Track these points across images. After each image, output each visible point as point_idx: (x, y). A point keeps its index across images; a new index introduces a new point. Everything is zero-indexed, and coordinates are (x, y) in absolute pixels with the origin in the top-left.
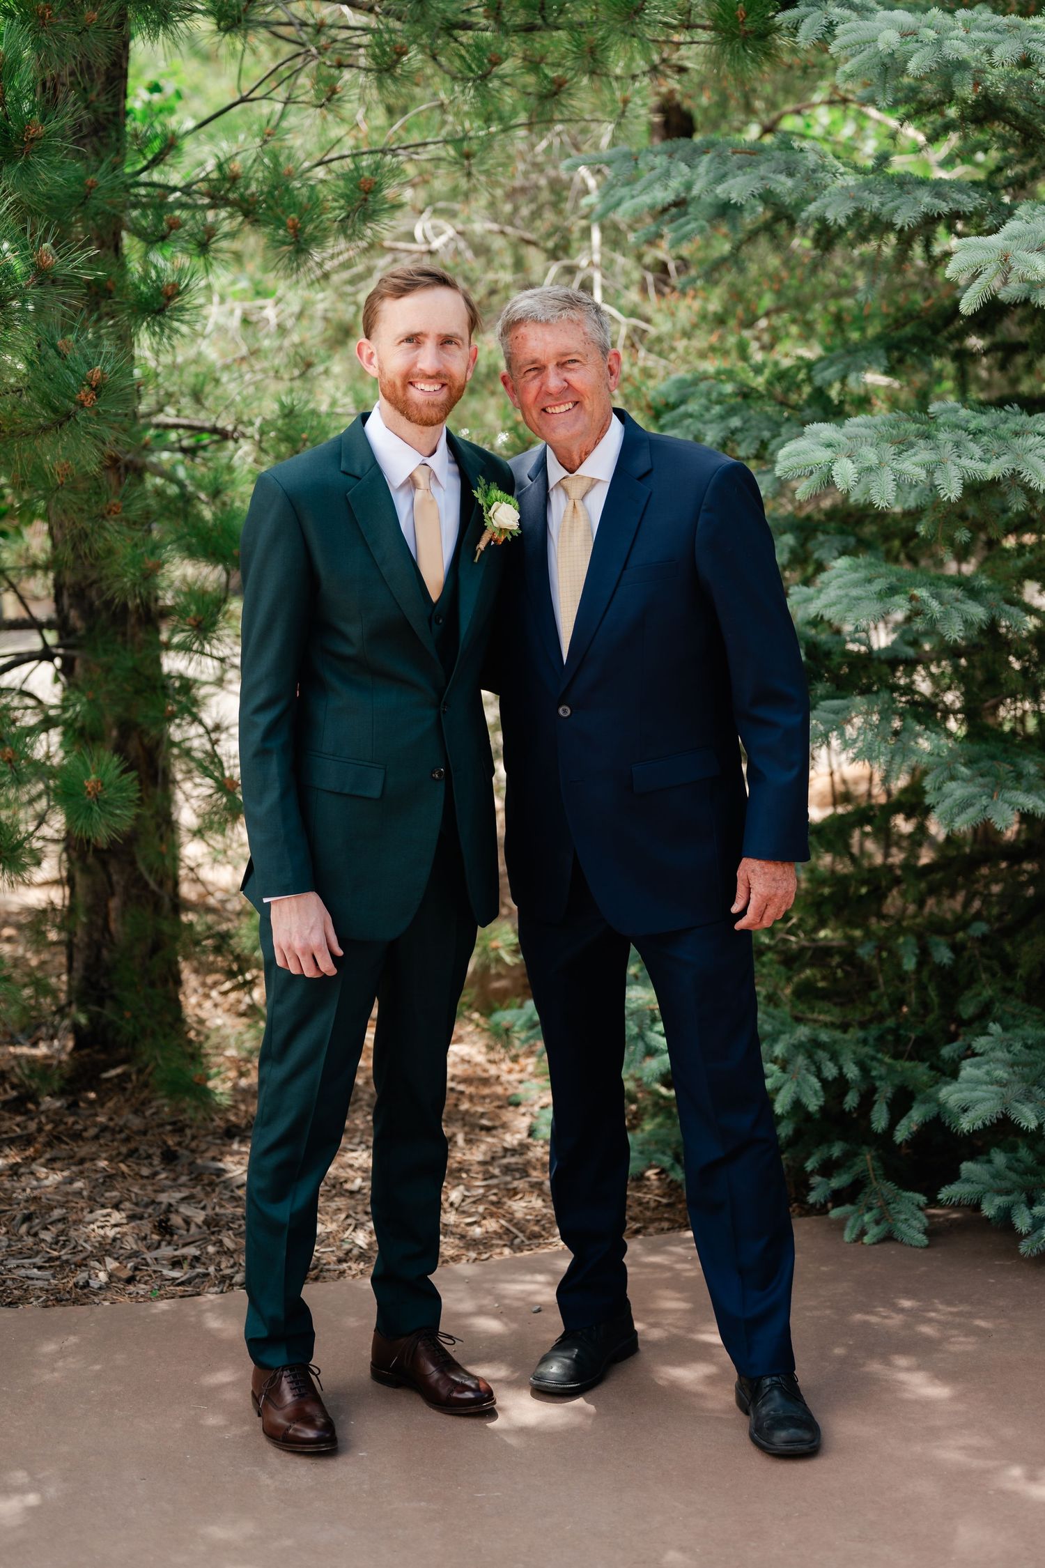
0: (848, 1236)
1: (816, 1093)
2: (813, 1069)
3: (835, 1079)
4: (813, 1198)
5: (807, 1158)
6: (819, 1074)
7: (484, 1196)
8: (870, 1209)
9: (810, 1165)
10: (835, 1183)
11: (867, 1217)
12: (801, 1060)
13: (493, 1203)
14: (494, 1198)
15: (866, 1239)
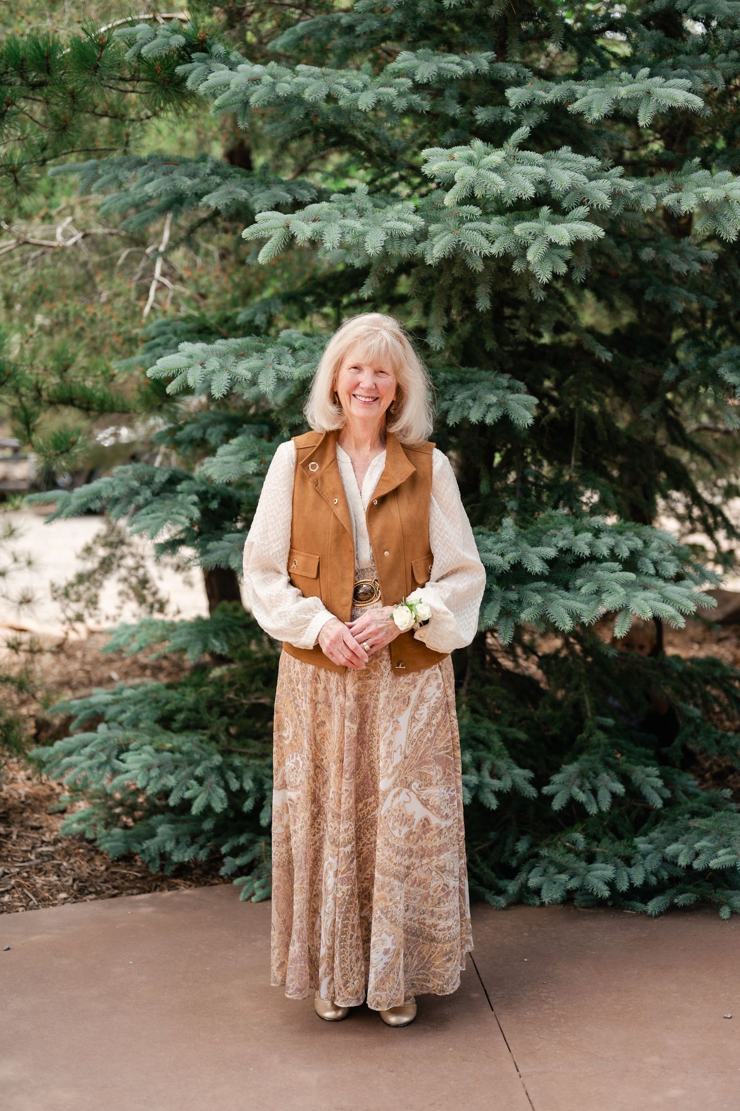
0: (242, 897)
1: (222, 799)
2: (222, 783)
3: (238, 791)
4: (223, 871)
5: (222, 845)
6: (227, 788)
7: (18, 873)
8: (259, 878)
9: (224, 850)
10: (239, 861)
11: (257, 884)
12: (213, 778)
13: (23, 878)
14: (25, 875)
15: (253, 899)
